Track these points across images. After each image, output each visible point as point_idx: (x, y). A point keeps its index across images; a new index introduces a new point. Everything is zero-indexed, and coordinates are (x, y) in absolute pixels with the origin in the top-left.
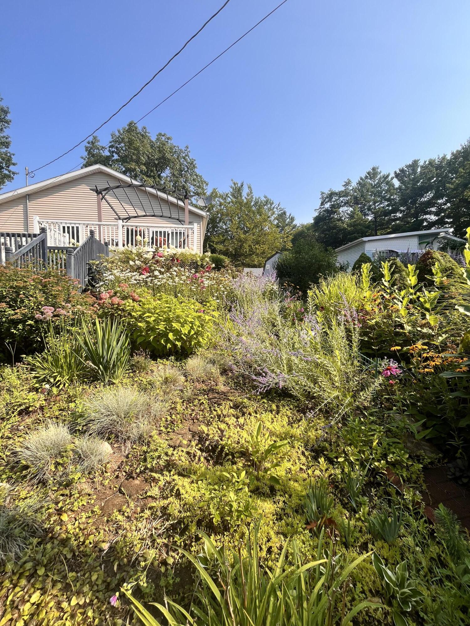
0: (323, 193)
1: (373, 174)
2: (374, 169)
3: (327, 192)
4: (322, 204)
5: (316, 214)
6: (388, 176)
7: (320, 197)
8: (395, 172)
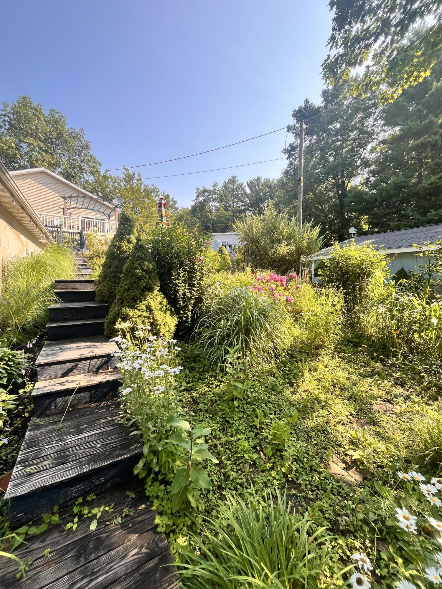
0: (198, 189)
1: (233, 181)
2: (233, 177)
3: (201, 188)
4: (197, 197)
5: (193, 204)
6: (242, 185)
7: (196, 191)
8: (247, 183)
